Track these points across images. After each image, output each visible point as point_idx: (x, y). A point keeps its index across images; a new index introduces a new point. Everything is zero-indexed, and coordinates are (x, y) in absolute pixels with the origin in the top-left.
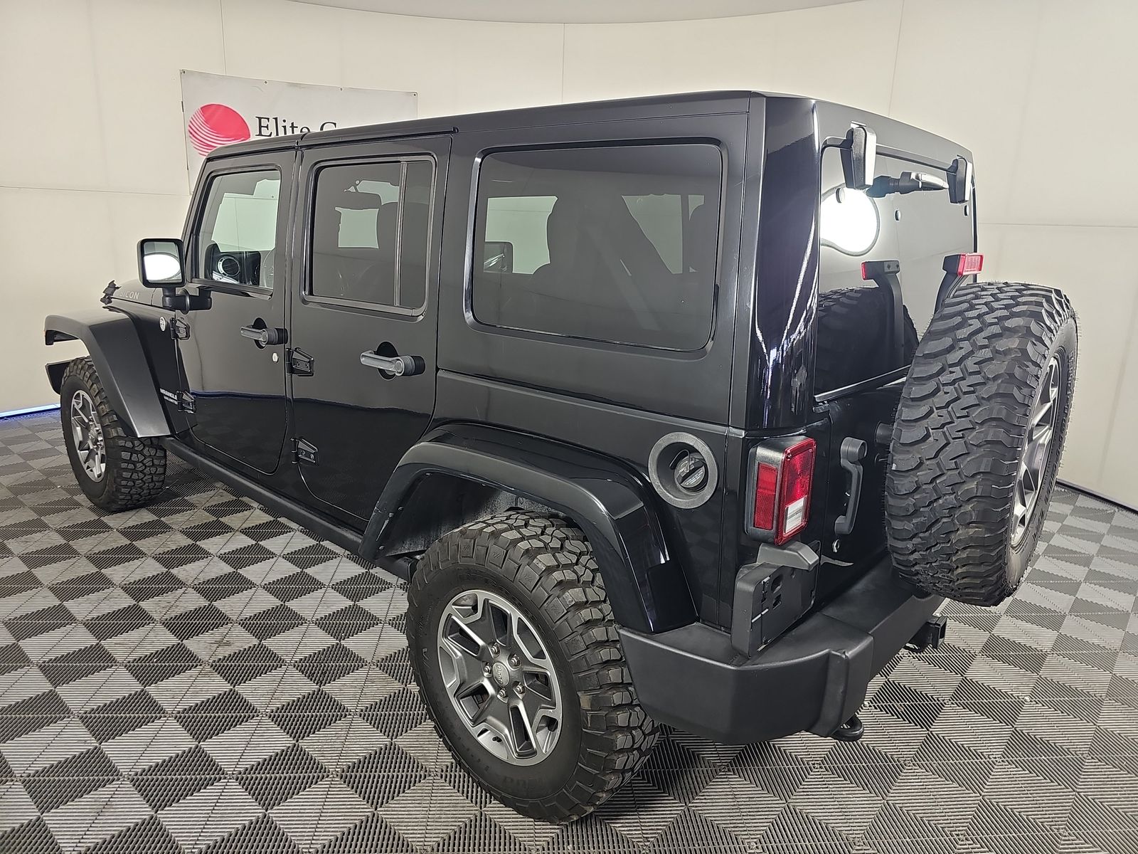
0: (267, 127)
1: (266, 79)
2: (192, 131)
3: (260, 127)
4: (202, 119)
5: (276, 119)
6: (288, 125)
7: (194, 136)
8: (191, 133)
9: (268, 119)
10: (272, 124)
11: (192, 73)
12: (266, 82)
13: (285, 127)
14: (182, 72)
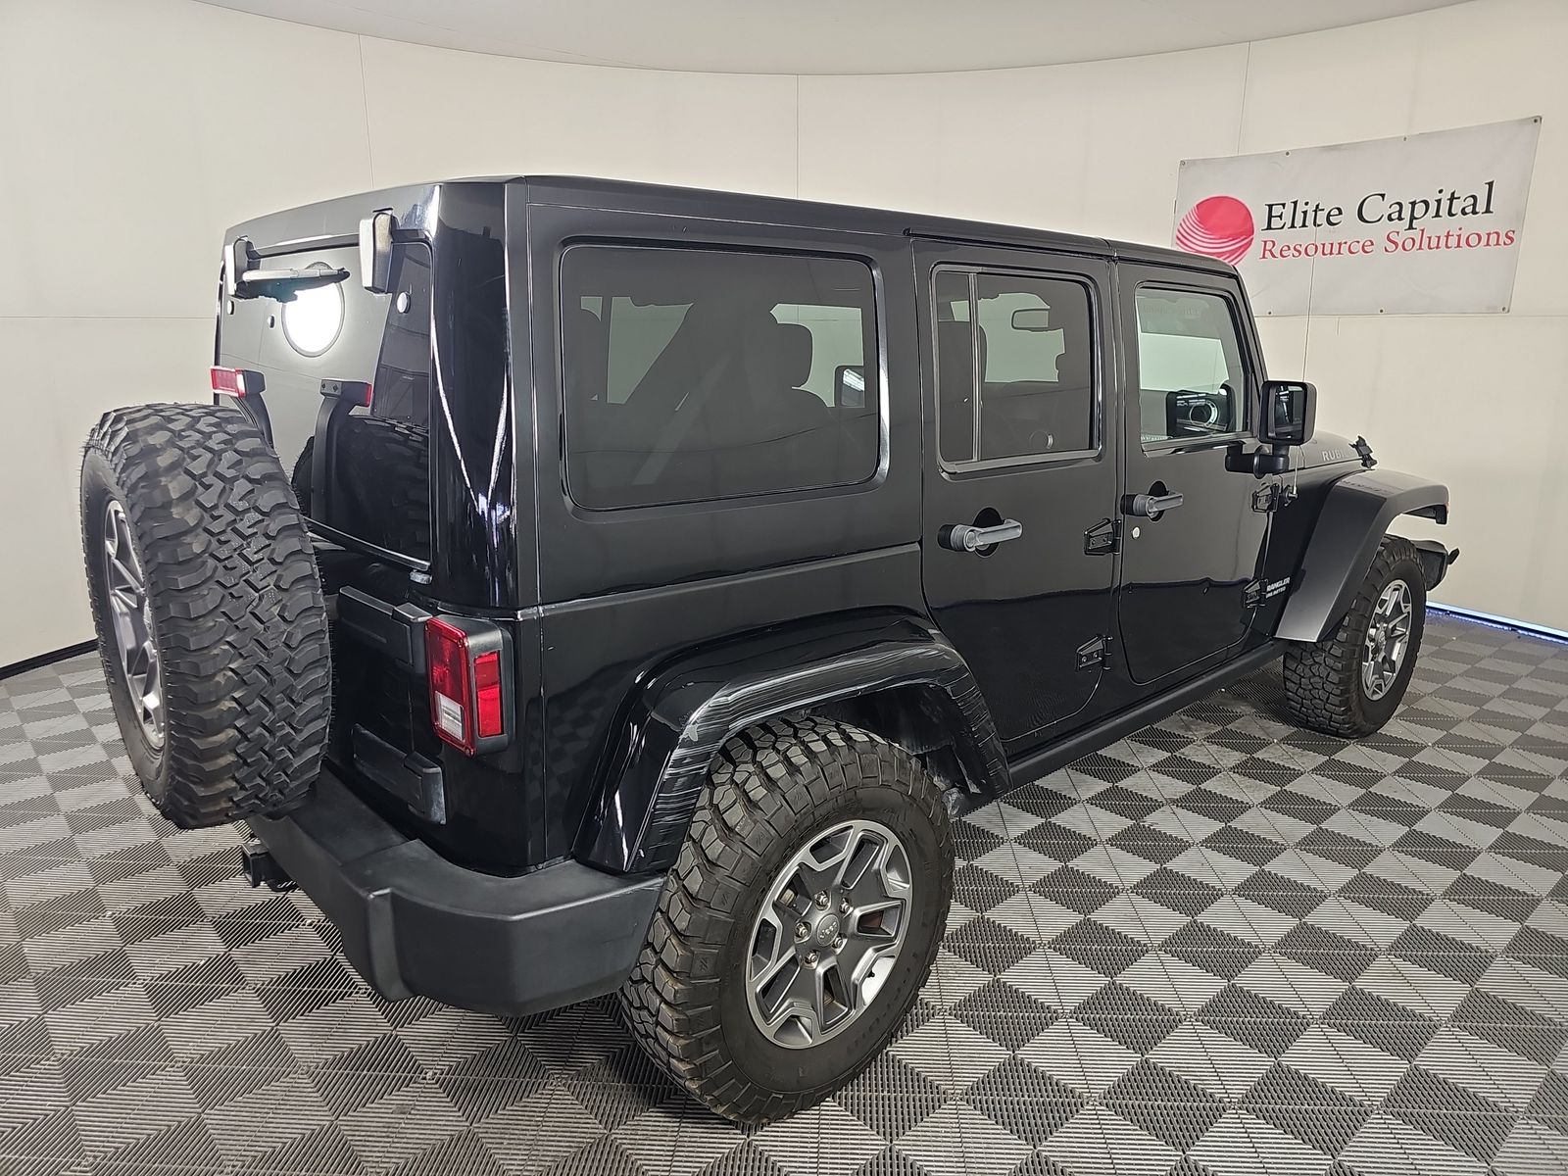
0: (1280, 217)
1: (1287, 149)
2: (1180, 236)
3: (1270, 217)
4: (1196, 219)
5: (1294, 203)
6: (1310, 209)
7: (1181, 242)
8: (1179, 239)
9: (1284, 205)
10: (1287, 211)
11: (1194, 162)
12: (1287, 154)
13: (1305, 213)
14: (1183, 163)
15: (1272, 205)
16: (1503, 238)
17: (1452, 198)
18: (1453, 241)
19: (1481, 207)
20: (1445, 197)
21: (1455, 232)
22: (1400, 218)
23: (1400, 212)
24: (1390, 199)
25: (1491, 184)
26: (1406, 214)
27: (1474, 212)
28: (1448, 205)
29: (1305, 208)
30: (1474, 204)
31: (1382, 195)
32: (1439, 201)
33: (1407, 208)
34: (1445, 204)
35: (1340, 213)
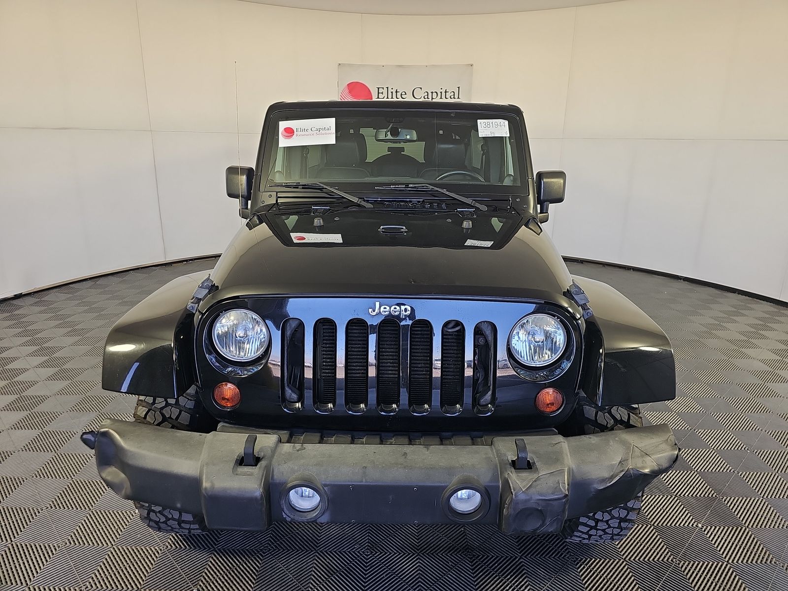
0: (382, 93)
1: (383, 64)
3: (378, 93)
4: (347, 91)
5: (387, 88)
6: (394, 91)
9: (383, 88)
10: (385, 91)
11: (344, 65)
12: (383, 66)
13: (392, 92)
14: (340, 64)
15: (378, 88)
17: (446, 92)
19: (456, 96)
20: (443, 91)
22: (428, 98)
23: (428, 95)
24: (424, 90)
25: (459, 87)
26: (430, 96)
27: (454, 98)
29: (392, 91)
30: (454, 95)
31: (421, 88)
32: (441, 92)
33: (430, 94)
34: (444, 94)
35: (406, 94)
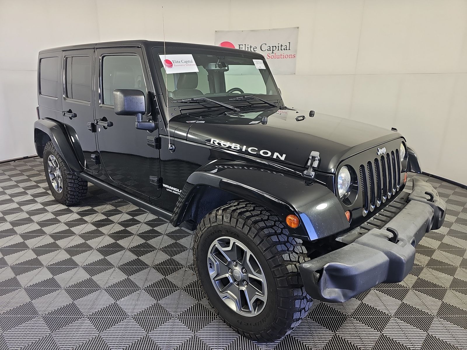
0: (242, 48)
1: (242, 30)
3: (240, 48)
5: (245, 45)
9: (243, 45)
11: (218, 31)
12: (242, 31)
14: (216, 31)
15: (240, 45)
16: (293, 57)
17: (281, 46)
18: (282, 57)
19: (288, 49)
20: (280, 45)
21: (282, 54)
22: (270, 50)
23: (270, 48)
24: (268, 45)
25: (289, 43)
26: (271, 49)
27: (287, 50)
28: (281, 47)
29: (248, 46)
30: (286, 48)
31: (266, 44)
32: (278, 46)
33: (271, 48)
34: (280, 47)
35: (256, 48)
